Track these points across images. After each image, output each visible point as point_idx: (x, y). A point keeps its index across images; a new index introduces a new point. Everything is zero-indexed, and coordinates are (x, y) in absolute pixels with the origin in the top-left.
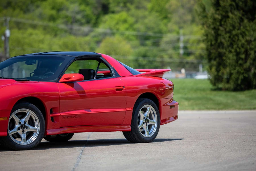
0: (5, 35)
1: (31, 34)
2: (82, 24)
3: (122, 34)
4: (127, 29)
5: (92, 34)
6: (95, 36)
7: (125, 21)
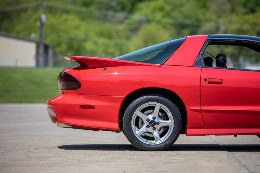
0: (40, 20)
1: (66, 20)
2: (116, 11)
3: (159, 22)
4: (164, 17)
5: (127, 22)
6: (130, 24)
7: (161, 9)
